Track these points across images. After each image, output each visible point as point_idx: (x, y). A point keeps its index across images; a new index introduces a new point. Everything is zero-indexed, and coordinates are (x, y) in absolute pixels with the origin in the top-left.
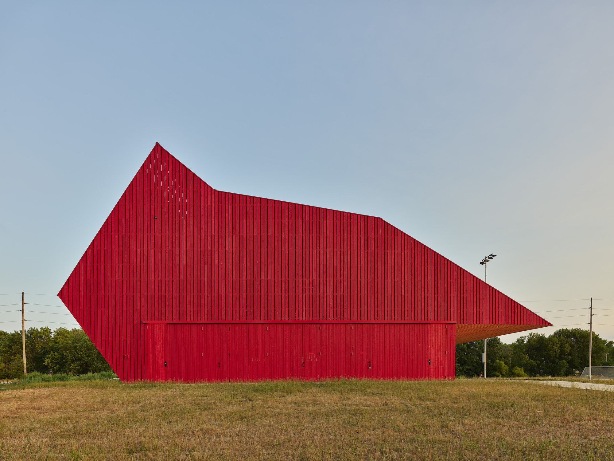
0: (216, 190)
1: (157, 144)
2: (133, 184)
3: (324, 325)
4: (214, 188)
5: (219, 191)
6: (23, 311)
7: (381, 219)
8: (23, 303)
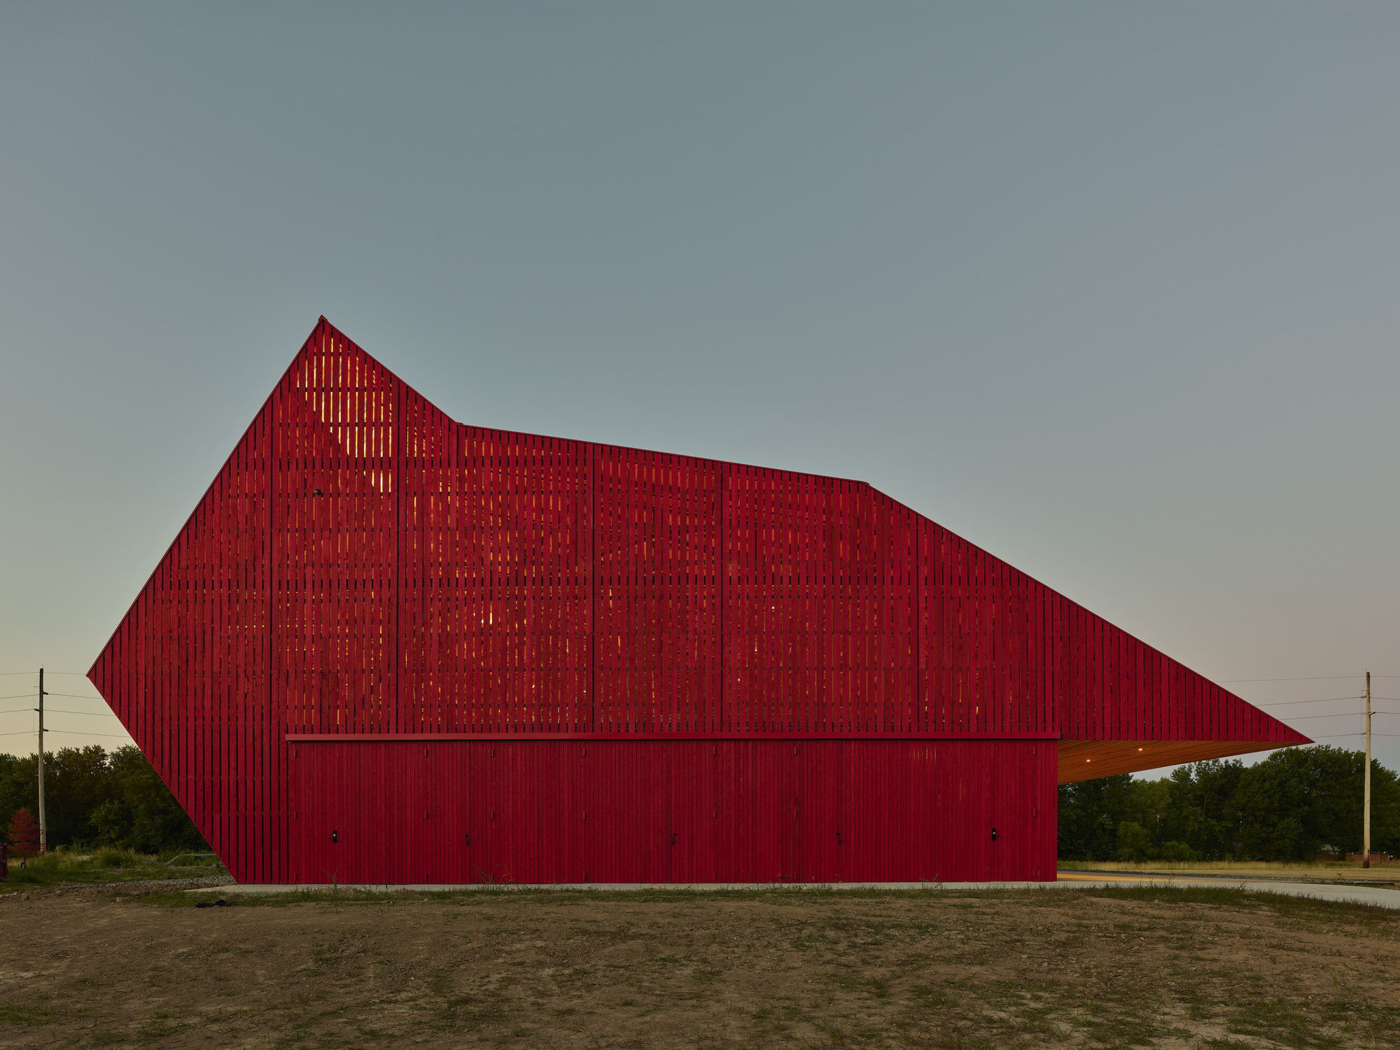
0: (461, 425)
1: (323, 321)
2: (266, 414)
3: (725, 744)
4: (457, 420)
5: (466, 427)
6: (41, 711)
7: (866, 485)
8: (42, 693)
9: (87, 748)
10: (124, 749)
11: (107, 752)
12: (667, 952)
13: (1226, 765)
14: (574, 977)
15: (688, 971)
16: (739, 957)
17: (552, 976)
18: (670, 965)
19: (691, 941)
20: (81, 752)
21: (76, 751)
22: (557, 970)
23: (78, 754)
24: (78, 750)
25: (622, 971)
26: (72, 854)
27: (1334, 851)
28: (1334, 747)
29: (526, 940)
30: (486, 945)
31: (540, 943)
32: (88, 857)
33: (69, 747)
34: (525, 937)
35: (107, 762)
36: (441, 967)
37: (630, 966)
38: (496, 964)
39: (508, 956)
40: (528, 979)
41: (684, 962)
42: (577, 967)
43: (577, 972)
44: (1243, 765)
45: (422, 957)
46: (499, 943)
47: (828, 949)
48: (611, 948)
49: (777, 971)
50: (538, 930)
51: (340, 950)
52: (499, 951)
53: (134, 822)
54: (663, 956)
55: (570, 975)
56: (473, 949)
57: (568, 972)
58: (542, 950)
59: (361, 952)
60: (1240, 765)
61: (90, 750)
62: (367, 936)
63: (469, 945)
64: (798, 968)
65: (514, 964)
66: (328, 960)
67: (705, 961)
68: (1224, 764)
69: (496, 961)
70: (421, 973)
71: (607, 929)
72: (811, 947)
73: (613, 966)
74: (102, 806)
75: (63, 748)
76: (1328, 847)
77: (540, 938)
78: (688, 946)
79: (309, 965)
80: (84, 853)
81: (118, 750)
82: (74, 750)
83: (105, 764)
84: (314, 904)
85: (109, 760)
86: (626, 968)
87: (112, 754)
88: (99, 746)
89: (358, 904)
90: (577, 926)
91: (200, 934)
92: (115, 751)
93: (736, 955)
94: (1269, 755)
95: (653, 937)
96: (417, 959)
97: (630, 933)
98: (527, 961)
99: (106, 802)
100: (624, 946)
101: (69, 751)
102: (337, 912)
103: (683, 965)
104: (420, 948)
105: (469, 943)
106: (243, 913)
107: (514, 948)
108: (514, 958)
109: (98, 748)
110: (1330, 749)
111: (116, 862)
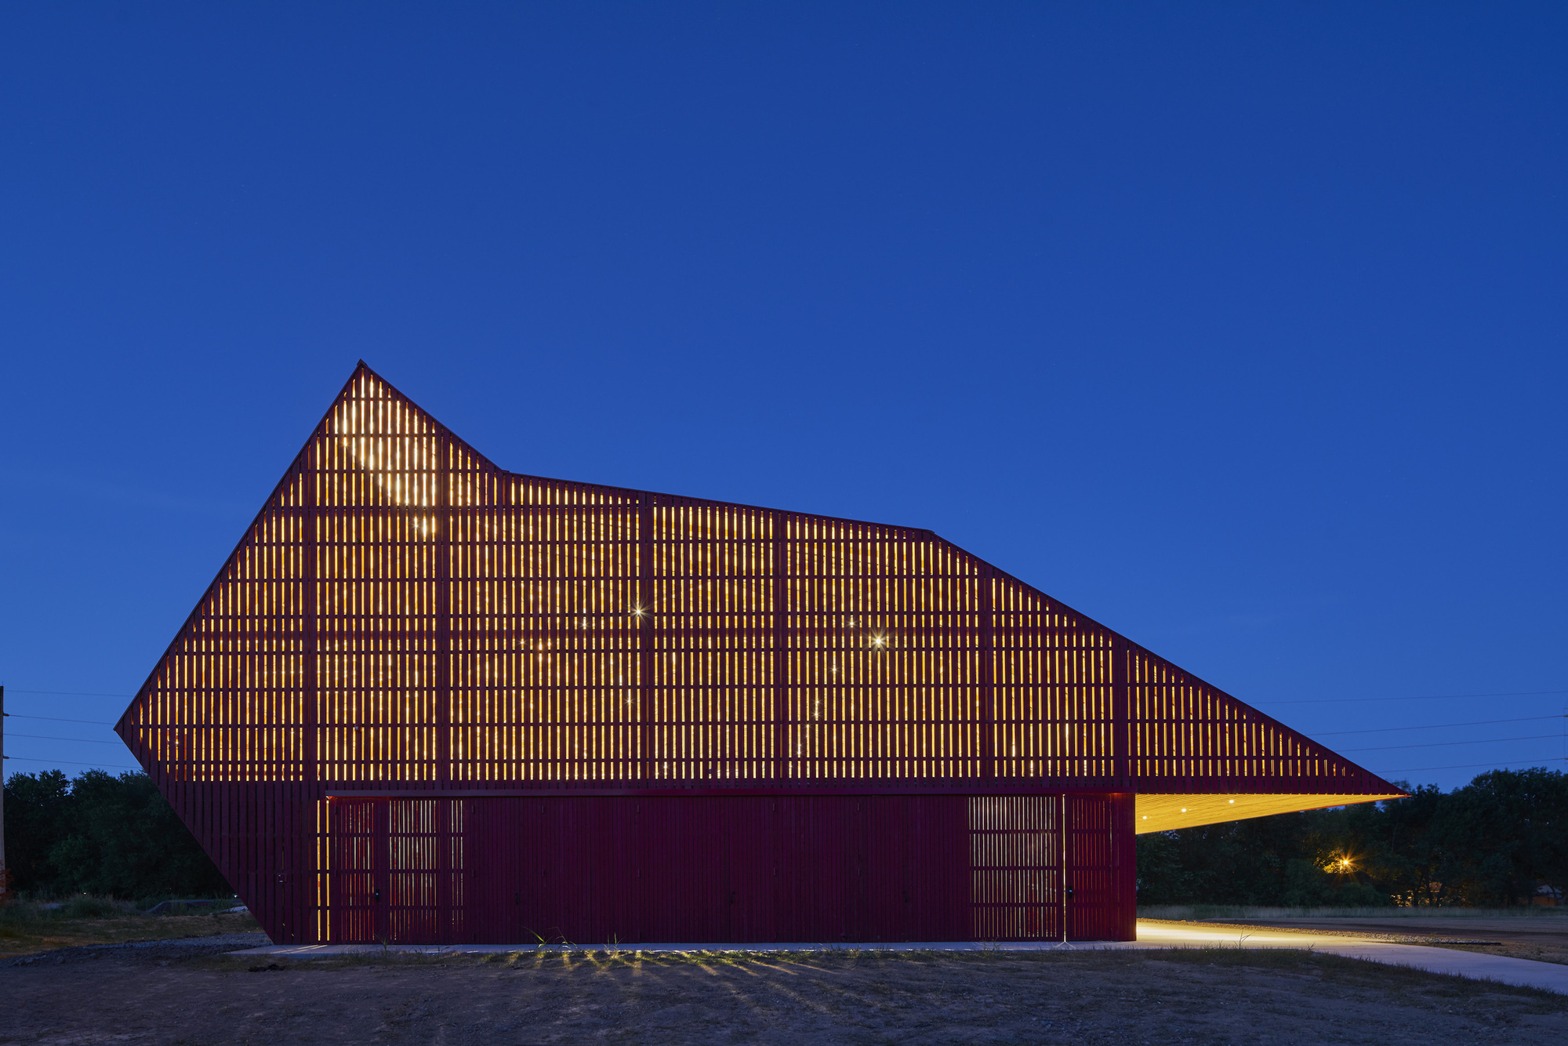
2: (302, 461)
3: (785, 800)
9: (44, 774)
10: (89, 774)
11: (69, 778)
12: (711, 1014)
13: (1418, 791)
14: (625, 1037)
15: (727, 1032)
16: (777, 1019)
17: (606, 1036)
18: (711, 1026)
19: (736, 1004)
20: (37, 778)
21: (30, 777)
22: (611, 1031)
23: (33, 781)
24: (33, 775)
25: (668, 1032)
26: (38, 901)
27: (1554, 893)
28: (1551, 768)
29: (581, 1003)
30: (544, 1008)
31: (595, 1007)
32: (58, 905)
33: (21, 772)
34: (580, 1001)
35: (69, 789)
36: (505, 1028)
37: (676, 1027)
38: (555, 1026)
39: (565, 1018)
40: (585, 1039)
41: (725, 1024)
42: (628, 1028)
43: (627, 1032)
44: (1439, 791)
45: (486, 1019)
46: (555, 1007)
47: (859, 1012)
48: (660, 1011)
49: (806, 1032)
50: (592, 994)
51: (408, 1013)
52: (557, 1013)
53: (102, 861)
54: (707, 1018)
55: (622, 1035)
56: (532, 1012)
57: (619, 1032)
58: (597, 1012)
59: (428, 1015)
60: (1436, 791)
61: (48, 776)
62: (430, 999)
63: (528, 1008)
64: (826, 1029)
65: (571, 1026)
66: (398, 1023)
67: (745, 1023)
68: (1416, 790)
69: (554, 1023)
70: (487, 1034)
71: (658, 993)
72: (846, 1010)
73: (660, 1027)
74: (64, 842)
75: (15, 773)
76: (1546, 889)
77: (594, 1001)
78: (733, 1009)
79: (383, 1027)
80: (52, 899)
81: (81, 776)
82: (28, 775)
83: (67, 792)
84: (368, 967)
85: (71, 788)
86: (673, 1029)
87: (75, 780)
88: (58, 771)
89: (412, 968)
90: (630, 990)
91: (267, 999)
92: (79, 776)
93: (775, 1017)
94: (1472, 779)
95: (700, 1001)
96: (481, 1021)
97: (680, 996)
98: (583, 1023)
99: (69, 837)
100: (673, 1009)
101: (22, 776)
102: (394, 976)
103: (723, 1026)
104: (483, 1011)
105: (527, 1006)
106: (300, 978)
107: (570, 1011)
108: (572, 1020)
109: (57, 774)
110: (1547, 772)
111: (94, 912)
